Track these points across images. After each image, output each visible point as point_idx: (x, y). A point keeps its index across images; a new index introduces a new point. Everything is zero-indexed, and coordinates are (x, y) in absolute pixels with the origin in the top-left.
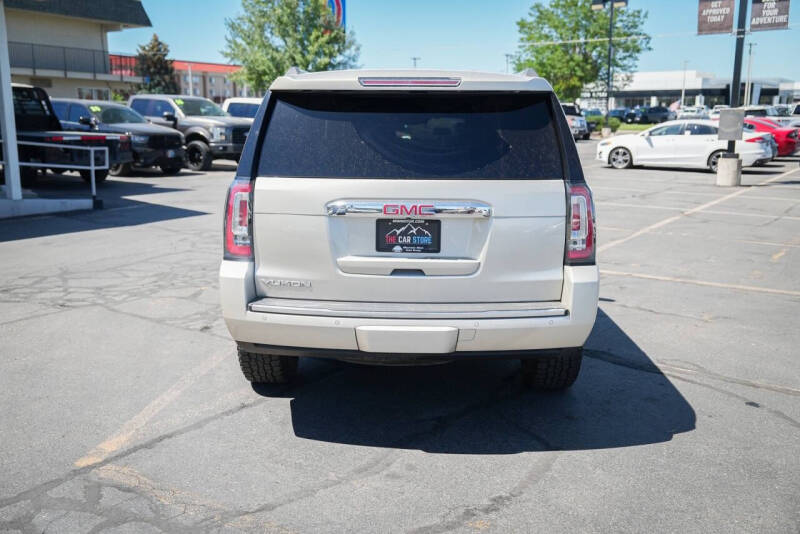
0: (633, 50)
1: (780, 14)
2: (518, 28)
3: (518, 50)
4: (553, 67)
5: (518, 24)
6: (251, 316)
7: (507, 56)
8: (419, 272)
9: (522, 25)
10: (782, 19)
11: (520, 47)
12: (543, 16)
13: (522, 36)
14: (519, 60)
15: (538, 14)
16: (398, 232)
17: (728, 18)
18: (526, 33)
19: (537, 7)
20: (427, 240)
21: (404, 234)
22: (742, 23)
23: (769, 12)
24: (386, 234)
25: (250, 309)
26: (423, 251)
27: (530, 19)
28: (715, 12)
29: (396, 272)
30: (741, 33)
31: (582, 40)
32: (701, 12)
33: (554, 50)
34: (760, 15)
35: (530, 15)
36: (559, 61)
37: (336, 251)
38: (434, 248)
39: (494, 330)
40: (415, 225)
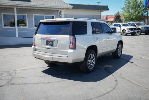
8: (50, 48)
20: (52, 44)
21: (49, 43)
29: (47, 48)
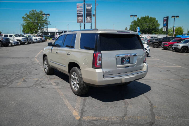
0: (47, 24)
1: (90, 20)
2: (22, 18)
3: (23, 23)
4: (31, 27)
5: (22, 17)
6: (104, 79)
7: (20, 24)
8: (129, 67)
9: (23, 18)
10: (91, 21)
11: (23, 22)
12: (28, 16)
13: (23, 20)
14: (23, 25)
15: (26, 16)
16: (124, 60)
17: (82, 20)
18: (24, 19)
19: (26, 14)
21: (125, 60)
22: (84, 21)
23: (89, 20)
24: (123, 60)
25: (104, 78)
26: (128, 63)
27: (25, 17)
28: (80, 19)
29: (126, 67)
30: (84, 23)
31: (37, 22)
32: (77, 19)
33: (31, 23)
34: (87, 20)
35: (25, 16)
36: (33, 25)
37: (117, 64)
38: (129, 62)
39: (141, 75)
40: (127, 58)
